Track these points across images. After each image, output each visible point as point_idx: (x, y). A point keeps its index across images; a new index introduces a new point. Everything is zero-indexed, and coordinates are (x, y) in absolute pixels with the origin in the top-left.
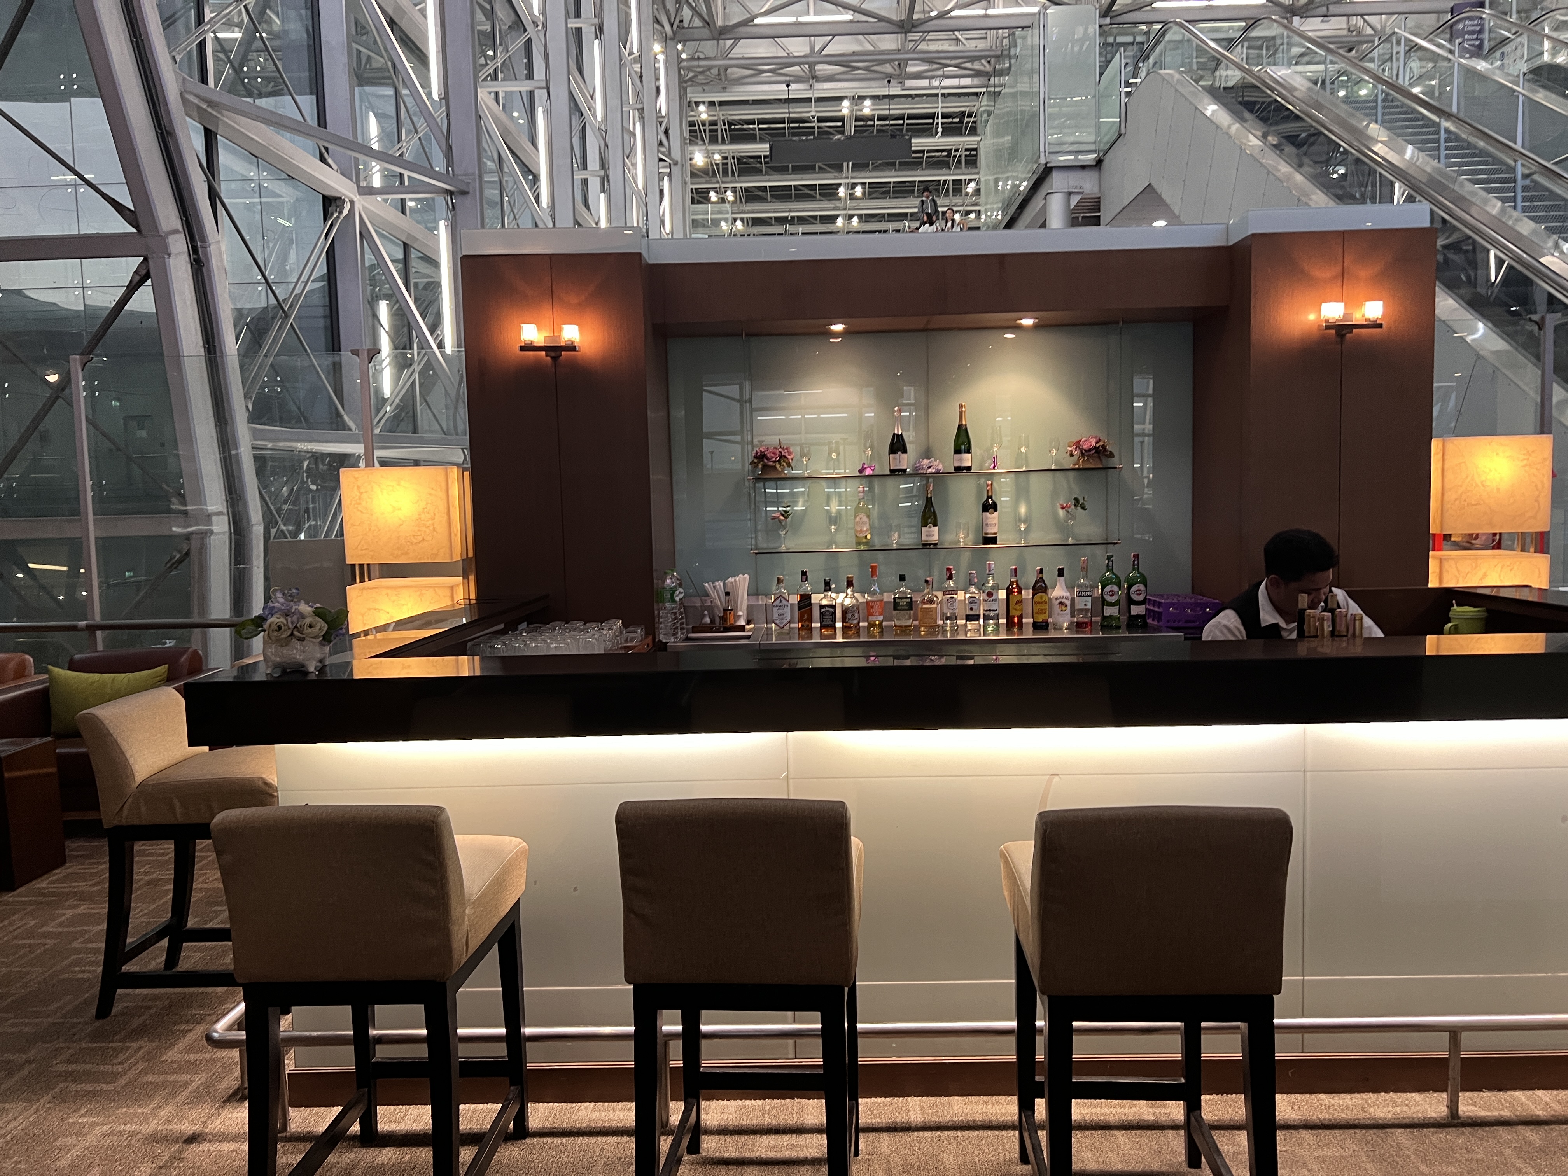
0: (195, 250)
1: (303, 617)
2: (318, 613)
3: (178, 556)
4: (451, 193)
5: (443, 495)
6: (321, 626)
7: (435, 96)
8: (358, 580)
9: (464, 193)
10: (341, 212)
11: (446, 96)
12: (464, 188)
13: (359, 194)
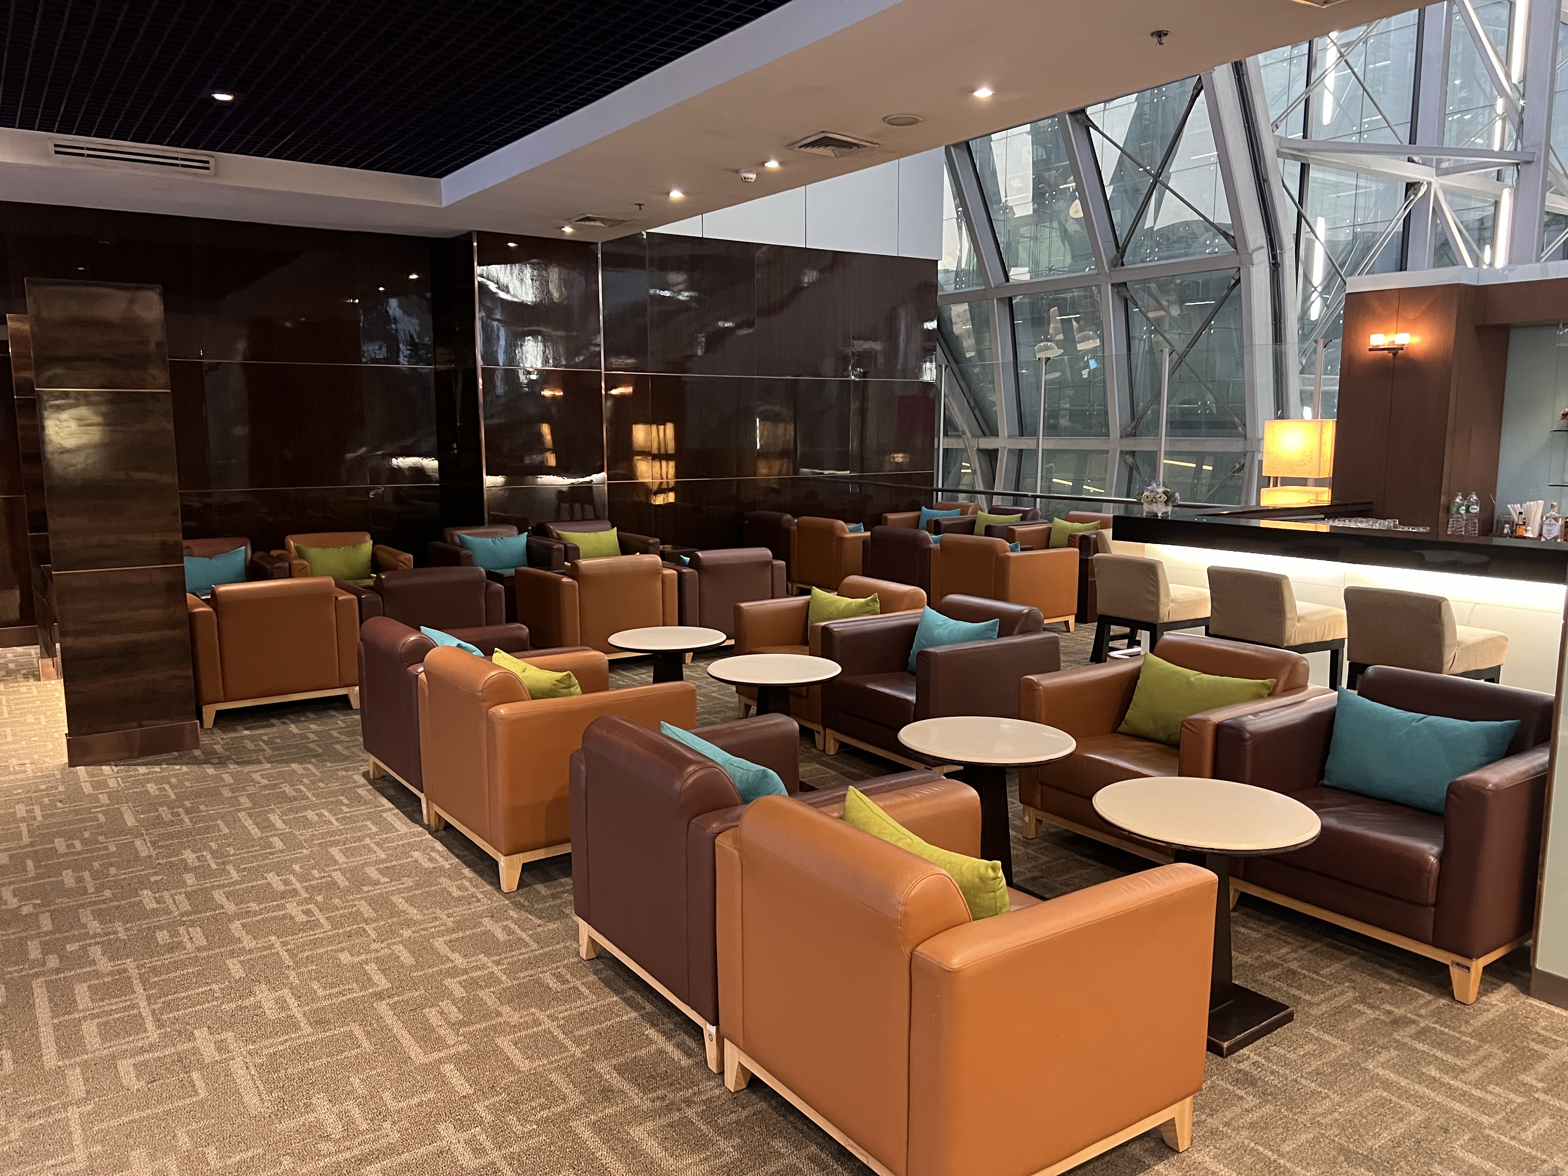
0: (1274, 257)
1: (1158, 493)
2: (1165, 493)
3: (1238, 466)
4: (1517, 164)
5: (1318, 438)
6: (1164, 498)
7: (1515, 79)
8: (1271, 485)
9: (1528, 163)
10: (1416, 195)
11: (1524, 80)
12: (1528, 159)
13: (1437, 176)
